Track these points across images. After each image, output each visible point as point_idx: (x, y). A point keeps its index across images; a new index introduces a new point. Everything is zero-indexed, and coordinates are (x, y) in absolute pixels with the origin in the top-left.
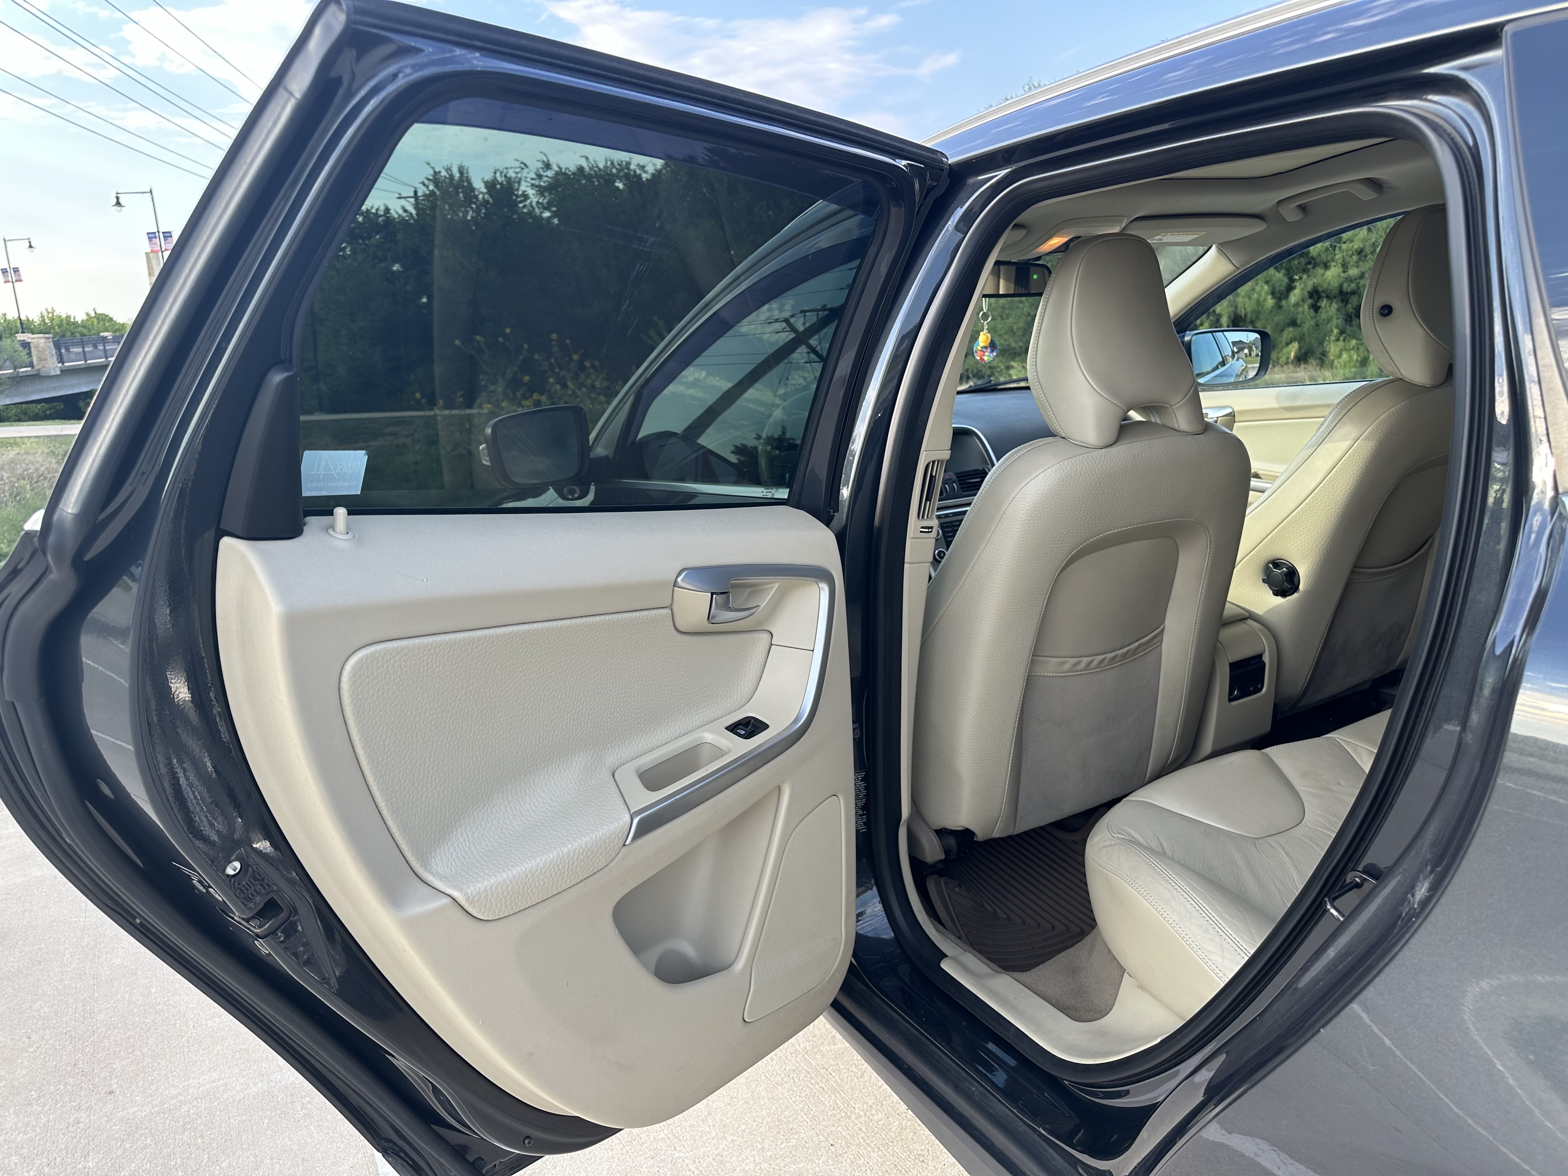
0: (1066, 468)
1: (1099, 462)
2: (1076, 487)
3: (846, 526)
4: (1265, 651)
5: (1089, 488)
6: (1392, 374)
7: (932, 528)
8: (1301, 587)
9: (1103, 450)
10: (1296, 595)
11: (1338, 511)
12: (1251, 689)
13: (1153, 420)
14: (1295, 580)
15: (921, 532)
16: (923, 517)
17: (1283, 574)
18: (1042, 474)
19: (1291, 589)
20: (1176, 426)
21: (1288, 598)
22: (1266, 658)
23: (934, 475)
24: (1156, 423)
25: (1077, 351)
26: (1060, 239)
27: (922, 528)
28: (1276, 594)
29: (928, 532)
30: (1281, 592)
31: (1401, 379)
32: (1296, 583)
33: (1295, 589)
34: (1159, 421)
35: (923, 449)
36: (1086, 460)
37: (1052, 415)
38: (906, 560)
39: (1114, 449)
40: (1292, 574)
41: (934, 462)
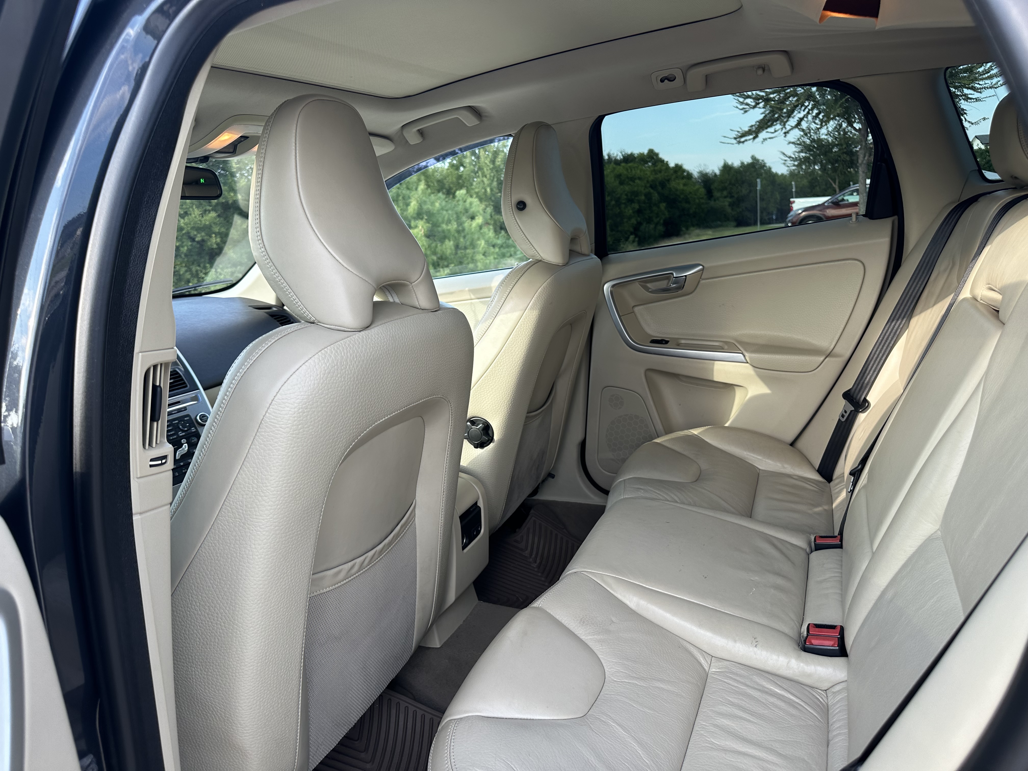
0: (331, 357)
1: (362, 346)
2: (344, 378)
3: (22, 482)
4: (478, 498)
5: (357, 376)
6: (533, 256)
7: (165, 457)
8: (496, 437)
9: (363, 333)
10: (492, 445)
11: (517, 370)
12: (475, 533)
13: (391, 300)
14: (490, 432)
15: (151, 466)
16: (150, 444)
17: (480, 429)
18: (304, 366)
19: (488, 441)
20: (416, 304)
21: (486, 448)
22: (481, 504)
23: (158, 384)
24: (394, 303)
25: (311, 222)
26: (231, 135)
27: (151, 460)
28: (476, 447)
29: (162, 464)
30: (481, 445)
31: (541, 261)
32: (491, 435)
33: (491, 440)
34: (397, 300)
35: (136, 349)
36: (349, 345)
37: (295, 297)
38: (134, 511)
39: (373, 330)
40: (487, 428)
41: (155, 367)
